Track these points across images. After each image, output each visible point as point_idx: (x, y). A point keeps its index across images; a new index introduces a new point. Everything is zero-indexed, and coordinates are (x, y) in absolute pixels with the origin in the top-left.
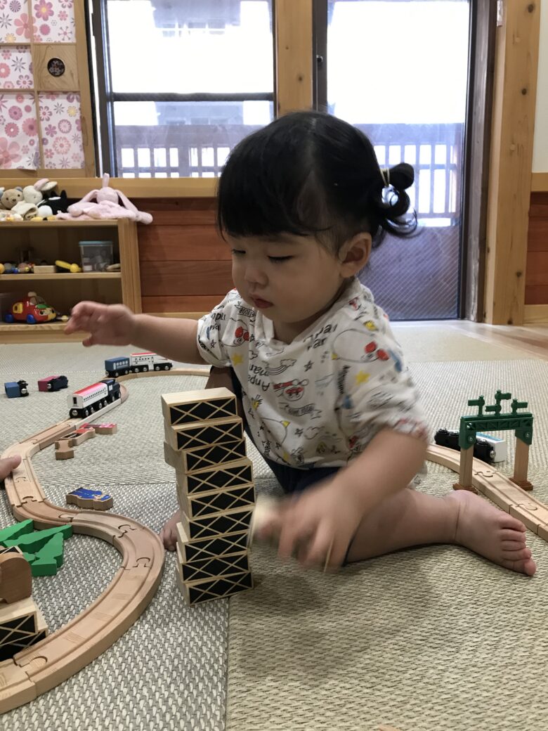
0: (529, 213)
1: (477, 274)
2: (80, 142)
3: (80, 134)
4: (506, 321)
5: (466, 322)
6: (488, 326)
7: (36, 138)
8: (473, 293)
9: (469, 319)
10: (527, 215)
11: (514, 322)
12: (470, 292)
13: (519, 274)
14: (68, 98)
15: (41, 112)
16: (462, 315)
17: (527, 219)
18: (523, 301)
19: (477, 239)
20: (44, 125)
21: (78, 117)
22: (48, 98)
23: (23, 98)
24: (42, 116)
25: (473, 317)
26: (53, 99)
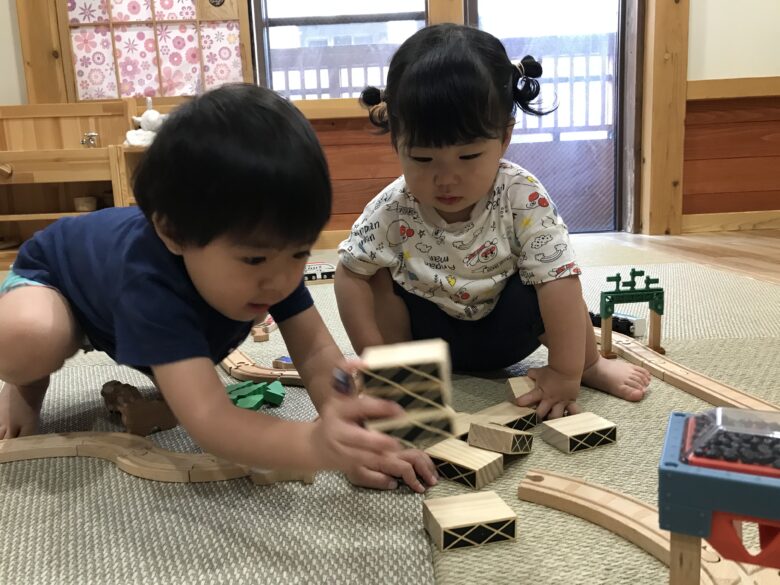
0: (686, 121)
1: (633, 185)
2: (240, 68)
3: (239, 59)
4: (664, 230)
5: (623, 234)
6: (645, 236)
7: (198, 66)
8: (629, 204)
9: (626, 231)
10: (683, 123)
11: (672, 231)
12: (626, 205)
13: (675, 184)
14: (228, 26)
15: (203, 41)
16: (619, 227)
17: (683, 127)
18: (680, 210)
19: (633, 150)
20: (206, 53)
21: (237, 44)
22: (209, 27)
23: (185, 28)
24: (203, 44)
25: (629, 229)
26: (214, 28)
